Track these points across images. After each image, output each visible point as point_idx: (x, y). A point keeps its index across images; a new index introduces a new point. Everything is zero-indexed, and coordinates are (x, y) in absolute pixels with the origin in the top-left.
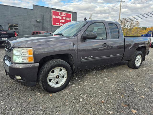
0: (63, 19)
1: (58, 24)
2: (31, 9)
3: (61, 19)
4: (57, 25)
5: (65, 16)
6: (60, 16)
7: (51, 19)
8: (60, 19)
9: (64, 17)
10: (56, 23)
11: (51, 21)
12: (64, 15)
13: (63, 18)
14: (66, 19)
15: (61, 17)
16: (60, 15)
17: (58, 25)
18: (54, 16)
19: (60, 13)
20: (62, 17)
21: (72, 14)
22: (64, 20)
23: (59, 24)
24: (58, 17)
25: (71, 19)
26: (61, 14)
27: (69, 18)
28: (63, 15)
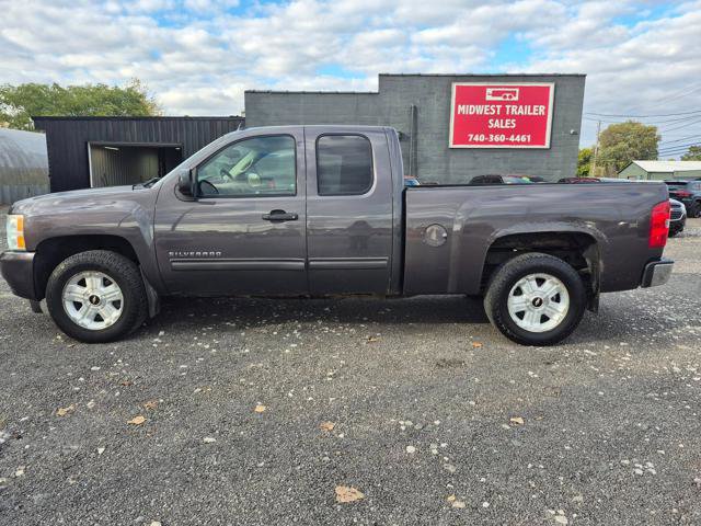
0: (503, 116)
1: (476, 139)
2: (373, 91)
3: (495, 117)
4: (474, 142)
5: (516, 98)
6: (491, 103)
7: (448, 121)
8: (489, 117)
9: (508, 107)
10: (472, 136)
11: (448, 129)
12: (510, 97)
13: (503, 109)
14: (521, 112)
15: (496, 109)
16: (489, 98)
17: (479, 143)
18: (462, 109)
19: (489, 91)
20: (499, 107)
21: (552, 86)
22: (511, 117)
23: (482, 138)
24: (479, 110)
25: (546, 111)
26: (495, 94)
27: (535, 107)
28: (505, 97)
